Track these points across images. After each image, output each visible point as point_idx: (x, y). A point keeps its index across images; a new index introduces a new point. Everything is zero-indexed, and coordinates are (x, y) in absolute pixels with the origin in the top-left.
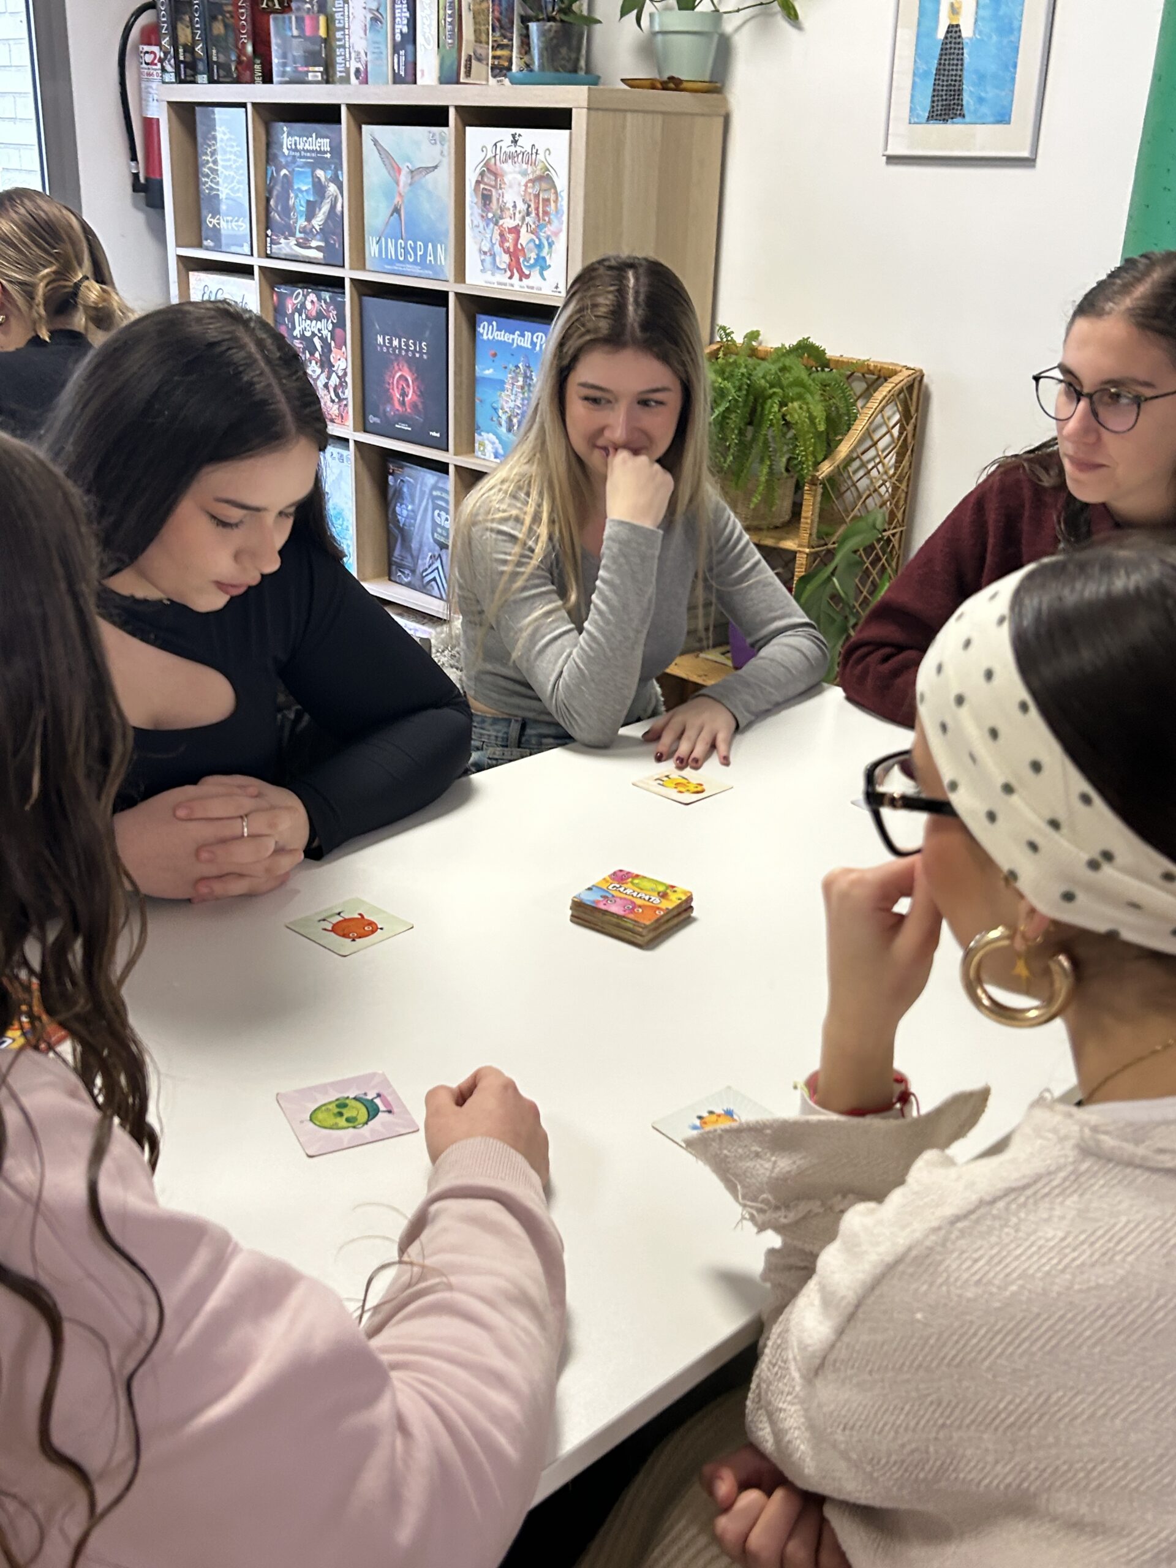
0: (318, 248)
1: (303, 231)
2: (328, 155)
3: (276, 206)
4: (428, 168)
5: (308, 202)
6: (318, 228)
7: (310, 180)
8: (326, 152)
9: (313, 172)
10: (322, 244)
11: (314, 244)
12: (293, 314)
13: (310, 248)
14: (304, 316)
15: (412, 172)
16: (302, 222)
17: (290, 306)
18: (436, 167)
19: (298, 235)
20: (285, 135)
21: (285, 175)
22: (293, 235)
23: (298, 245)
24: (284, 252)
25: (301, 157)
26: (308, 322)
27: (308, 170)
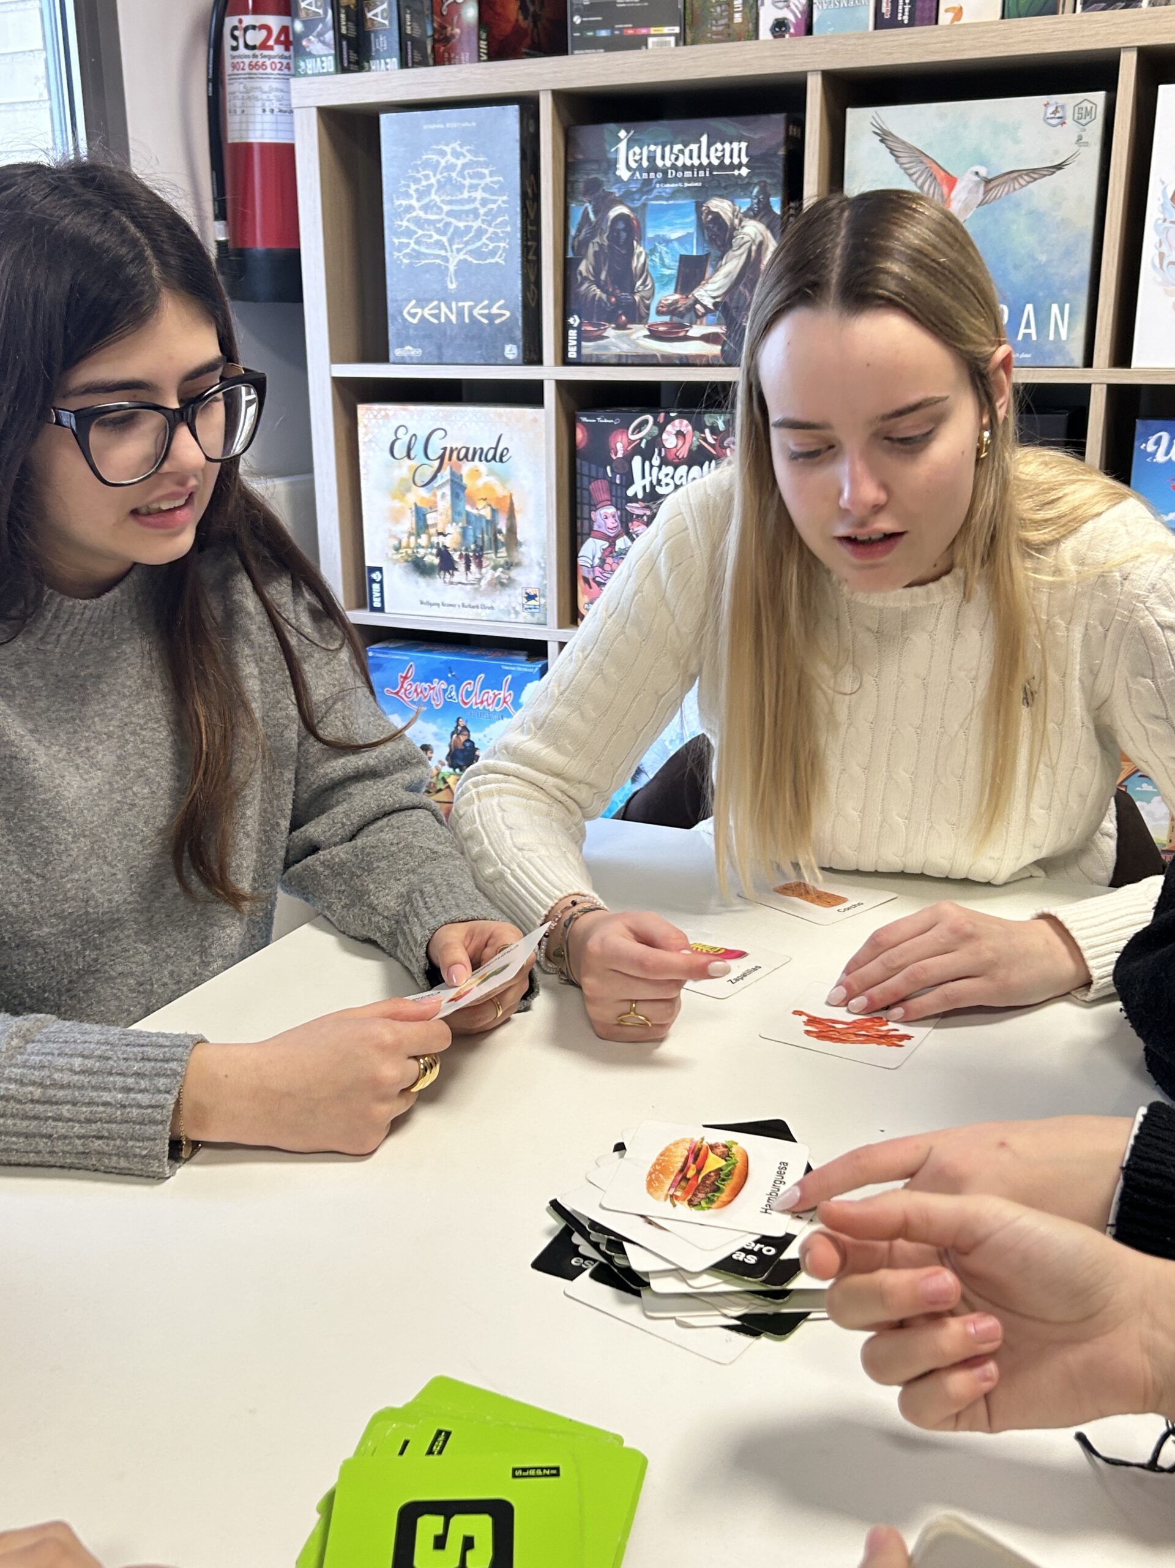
0: (707, 338)
1: (671, 310)
2: (744, 171)
3: (597, 272)
4: (1034, 170)
5: (685, 260)
6: (709, 303)
7: (693, 218)
8: (740, 166)
9: (699, 206)
10: (720, 330)
11: (696, 331)
12: (628, 458)
13: (687, 338)
14: (656, 461)
15: (987, 182)
16: (668, 295)
17: (619, 446)
18: (1059, 167)
19: (654, 318)
20: (622, 146)
21: (621, 217)
22: (641, 319)
23: (654, 335)
24: (615, 351)
25: (665, 180)
26: (669, 470)
27: (689, 203)
